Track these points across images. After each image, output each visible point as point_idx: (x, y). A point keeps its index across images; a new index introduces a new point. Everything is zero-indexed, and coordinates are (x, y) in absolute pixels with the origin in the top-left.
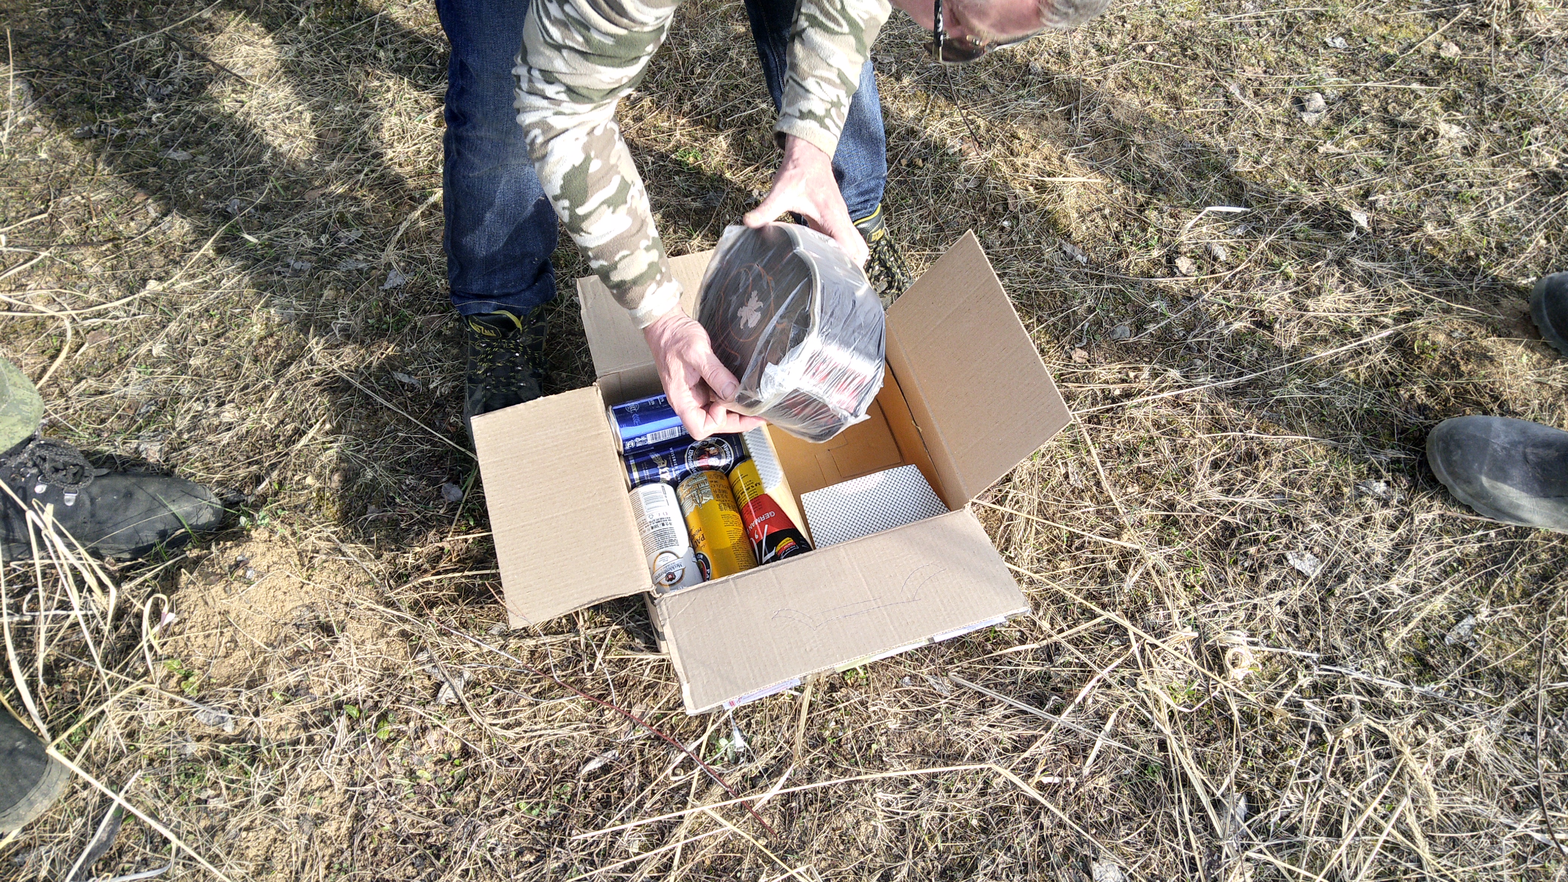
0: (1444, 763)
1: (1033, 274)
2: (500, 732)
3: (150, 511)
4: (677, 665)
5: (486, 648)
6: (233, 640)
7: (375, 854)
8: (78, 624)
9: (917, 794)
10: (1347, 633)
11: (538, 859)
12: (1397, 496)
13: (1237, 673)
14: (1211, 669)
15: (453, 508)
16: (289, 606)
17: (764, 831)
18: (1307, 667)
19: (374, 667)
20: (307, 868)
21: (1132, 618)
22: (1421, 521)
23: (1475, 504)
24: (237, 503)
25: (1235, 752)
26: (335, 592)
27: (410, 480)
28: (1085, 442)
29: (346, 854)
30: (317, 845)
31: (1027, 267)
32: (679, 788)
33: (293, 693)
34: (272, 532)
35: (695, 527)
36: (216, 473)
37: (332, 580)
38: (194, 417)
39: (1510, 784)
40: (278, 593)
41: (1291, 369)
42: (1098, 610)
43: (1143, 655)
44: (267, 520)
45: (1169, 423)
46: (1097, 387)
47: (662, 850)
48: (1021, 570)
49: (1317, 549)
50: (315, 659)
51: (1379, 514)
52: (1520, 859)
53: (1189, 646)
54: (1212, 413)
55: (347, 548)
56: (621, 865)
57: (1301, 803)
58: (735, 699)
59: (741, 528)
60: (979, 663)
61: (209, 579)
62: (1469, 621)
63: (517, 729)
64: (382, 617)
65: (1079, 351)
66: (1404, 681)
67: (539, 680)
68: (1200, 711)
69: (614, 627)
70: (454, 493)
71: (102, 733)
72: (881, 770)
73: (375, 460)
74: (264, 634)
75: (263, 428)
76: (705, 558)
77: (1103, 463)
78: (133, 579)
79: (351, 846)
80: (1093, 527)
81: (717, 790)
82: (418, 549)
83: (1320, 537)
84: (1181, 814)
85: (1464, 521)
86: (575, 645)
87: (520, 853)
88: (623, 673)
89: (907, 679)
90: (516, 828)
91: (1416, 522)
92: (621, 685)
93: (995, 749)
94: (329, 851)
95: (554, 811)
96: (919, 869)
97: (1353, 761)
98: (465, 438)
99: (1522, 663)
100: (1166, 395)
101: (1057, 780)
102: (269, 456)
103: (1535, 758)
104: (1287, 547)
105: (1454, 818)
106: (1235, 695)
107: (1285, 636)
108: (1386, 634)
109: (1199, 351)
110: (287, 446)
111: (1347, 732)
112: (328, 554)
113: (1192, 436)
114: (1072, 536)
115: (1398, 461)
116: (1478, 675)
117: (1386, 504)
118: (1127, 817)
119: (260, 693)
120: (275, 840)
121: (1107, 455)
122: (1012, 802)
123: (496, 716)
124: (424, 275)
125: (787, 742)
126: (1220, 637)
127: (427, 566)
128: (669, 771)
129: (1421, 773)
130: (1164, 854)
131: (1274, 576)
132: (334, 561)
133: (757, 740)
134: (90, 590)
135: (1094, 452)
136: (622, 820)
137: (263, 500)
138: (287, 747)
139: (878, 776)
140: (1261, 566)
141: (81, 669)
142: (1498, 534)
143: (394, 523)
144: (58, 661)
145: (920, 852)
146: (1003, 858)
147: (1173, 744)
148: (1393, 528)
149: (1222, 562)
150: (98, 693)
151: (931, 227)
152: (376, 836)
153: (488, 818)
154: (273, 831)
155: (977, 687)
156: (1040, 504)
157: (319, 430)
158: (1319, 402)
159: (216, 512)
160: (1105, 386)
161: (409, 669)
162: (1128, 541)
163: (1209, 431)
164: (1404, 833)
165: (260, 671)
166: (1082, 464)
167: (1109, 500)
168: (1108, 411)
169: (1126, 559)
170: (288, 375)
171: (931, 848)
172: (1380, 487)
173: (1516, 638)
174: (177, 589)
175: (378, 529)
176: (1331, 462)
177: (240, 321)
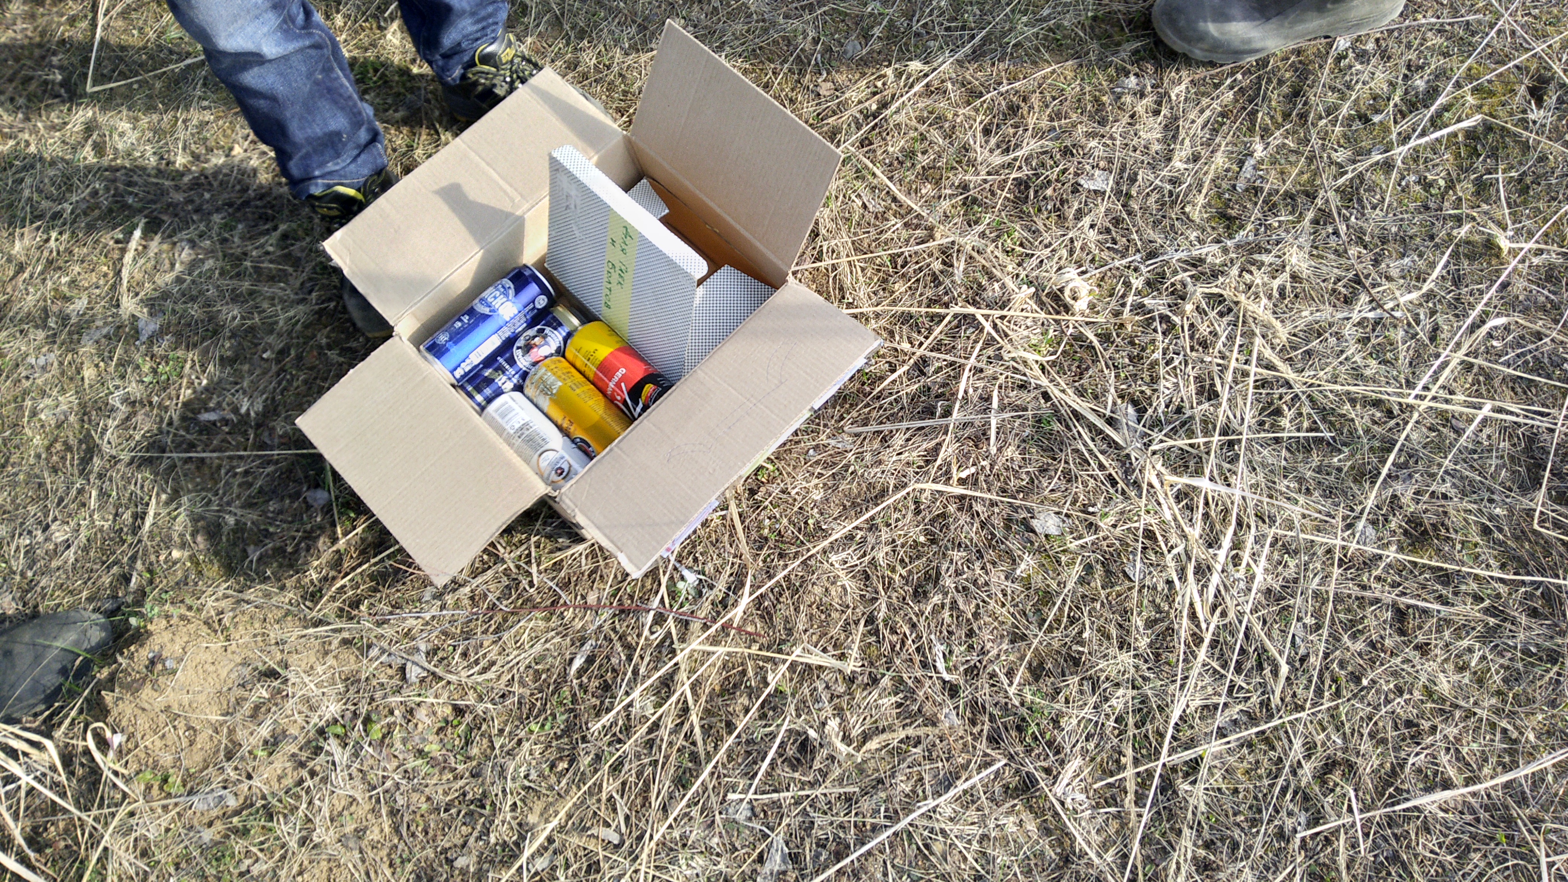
0: (1276, 294)
1: (748, 31)
2: (480, 679)
3: (38, 658)
4: (605, 543)
5: (427, 616)
6: (189, 728)
7: (427, 833)
8: (33, 788)
9: (864, 539)
10: (1156, 224)
11: (571, 764)
12: (1148, 83)
13: (1081, 305)
14: (1058, 313)
15: (327, 510)
16: (224, 673)
17: (752, 639)
18: (1136, 270)
19: (334, 684)
20: (372, 875)
21: (975, 303)
22: (1178, 96)
23: (1215, 58)
24: (119, 608)
25: (1106, 372)
26: (259, 638)
27: (272, 506)
28: (867, 168)
29: (400, 847)
30: (371, 854)
31: (739, 27)
32: (663, 641)
33: (272, 744)
34: (168, 617)
35: (558, 416)
36: (80, 592)
37: (252, 631)
38: (26, 553)
39: (1335, 283)
40: (207, 666)
41: (1013, 11)
42: (943, 311)
43: (997, 331)
44: (156, 609)
45: (931, 113)
46: (854, 111)
47: (674, 699)
48: (864, 310)
49: (1102, 164)
50: (276, 704)
51: (1141, 107)
52: (1365, 341)
53: (1031, 302)
54: (964, 85)
55: (250, 594)
56: (645, 729)
57: (1177, 385)
58: (669, 544)
59: (600, 396)
60: (865, 407)
61: (134, 688)
62: (1250, 163)
63: (494, 669)
64: (316, 638)
65: (823, 85)
66: (1218, 242)
67: (491, 618)
68: (1064, 352)
69: (534, 539)
70: (320, 497)
71: (117, 865)
72: (825, 537)
73: (229, 504)
74: (215, 708)
75: (101, 530)
76: (582, 440)
77: (891, 179)
78: (60, 724)
79: (401, 838)
80: (907, 241)
81: (695, 626)
82: (316, 563)
83: (1100, 152)
84: (1085, 444)
85: (1212, 77)
86: (507, 572)
87: (552, 766)
88: (562, 574)
89: (811, 452)
90: (538, 749)
91: (1174, 98)
92: (566, 585)
93: (910, 471)
94: (384, 853)
95: (564, 717)
96: (895, 601)
97: (1204, 329)
98: (302, 441)
99: (1305, 177)
100: (917, 88)
101: (973, 470)
102: (123, 553)
103: (1346, 251)
104: (1077, 175)
105: (1301, 334)
106: (1087, 323)
107: (1106, 252)
108: (1188, 209)
109: (928, 33)
110: (134, 533)
111: (1189, 307)
112: (233, 610)
113: (956, 115)
114: (893, 258)
115: (1136, 52)
116: (1274, 205)
117: (1142, 95)
118: (1043, 470)
119: (242, 758)
120: (331, 869)
121: (890, 169)
122: (945, 506)
123: (469, 667)
124: (173, 310)
125: (735, 556)
126: (1053, 282)
127: (332, 573)
128: (646, 632)
129: (1260, 311)
130: (1085, 484)
131: (1076, 206)
132: (243, 613)
133: (709, 568)
134: (25, 754)
135: (878, 172)
136: (627, 694)
137: (141, 595)
138: (294, 790)
139: (826, 543)
140: (1062, 202)
141: (61, 825)
142: (1243, 75)
143: (280, 551)
144: (35, 829)
145: (889, 586)
146: (957, 555)
147: (1054, 392)
148: (1157, 113)
149: (1029, 215)
150: (91, 835)
151: (633, 30)
152: (418, 818)
153: (508, 753)
154: (324, 864)
155: (873, 428)
156: (853, 243)
157: (158, 503)
158: (1050, 30)
159: (103, 627)
160: (861, 107)
161: (367, 668)
162: (941, 239)
163: (969, 103)
164: (1267, 367)
165: (231, 741)
166: (873, 189)
167: (910, 210)
168: (873, 128)
169: (947, 254)
170: (96, 469)
171: (897, 577)
172: (1132, 82)
173: (1293, 158)
174: (108, 711)
175: (266, 564)
176: (1082, 79)
177: (16, 441)
